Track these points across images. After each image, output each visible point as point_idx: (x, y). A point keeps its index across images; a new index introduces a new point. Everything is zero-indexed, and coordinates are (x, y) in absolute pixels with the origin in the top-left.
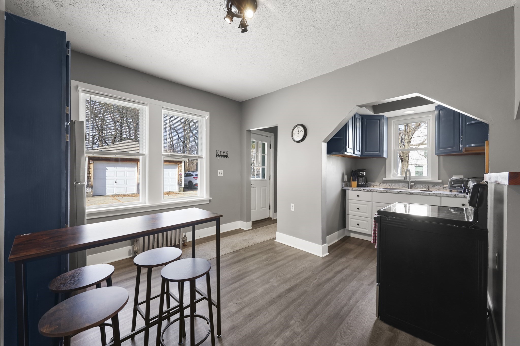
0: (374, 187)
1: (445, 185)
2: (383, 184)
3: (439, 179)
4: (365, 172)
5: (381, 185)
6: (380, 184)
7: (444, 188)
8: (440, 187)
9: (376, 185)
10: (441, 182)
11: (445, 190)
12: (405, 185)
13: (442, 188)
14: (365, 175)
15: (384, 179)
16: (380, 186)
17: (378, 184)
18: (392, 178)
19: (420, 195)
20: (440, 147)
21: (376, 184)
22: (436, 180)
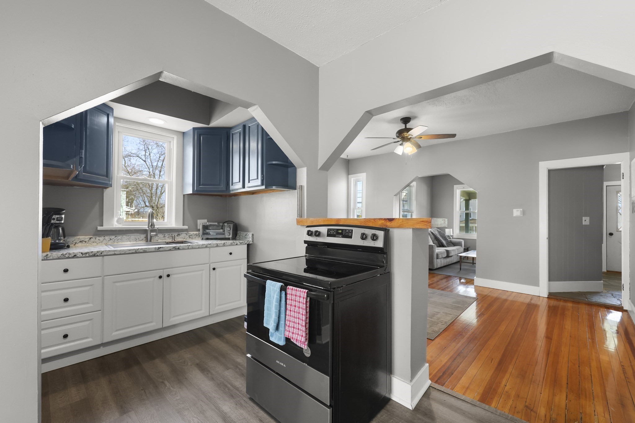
0: (77, 245)
1: (189, 233)
2: (98, 238)
3: (183, 225)
4: (63, 216)
5: (92, 240)
6: (90, 238)
7: (190, 236)
8: (186, 236)
9: (81, 242)
10: (187, 228)
11: (191, 239)
12: (139, 237)
13: (188, 236)
14: (63, 222)
15: (100, 228)
16: (90, 242)
17: (87, 240)
18: (114, 226)
19: (188, 248)
20: (201, 183)
21: (81, 240)
22: (180, 226)
